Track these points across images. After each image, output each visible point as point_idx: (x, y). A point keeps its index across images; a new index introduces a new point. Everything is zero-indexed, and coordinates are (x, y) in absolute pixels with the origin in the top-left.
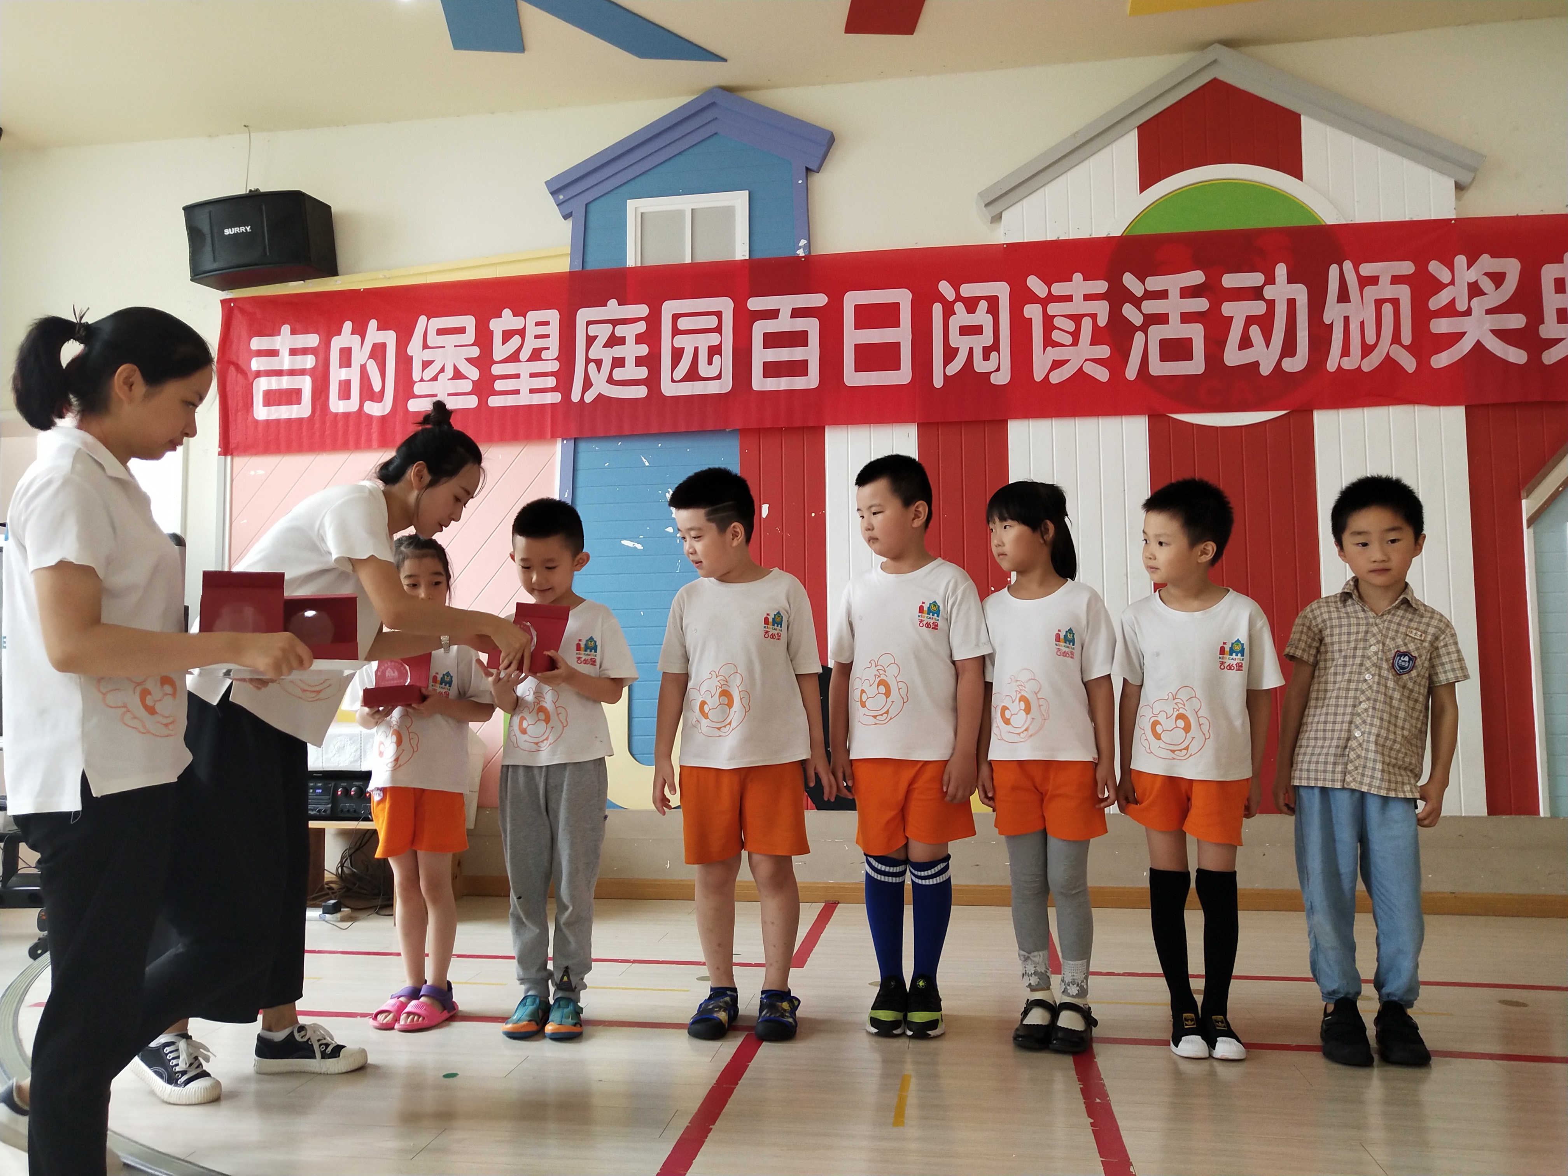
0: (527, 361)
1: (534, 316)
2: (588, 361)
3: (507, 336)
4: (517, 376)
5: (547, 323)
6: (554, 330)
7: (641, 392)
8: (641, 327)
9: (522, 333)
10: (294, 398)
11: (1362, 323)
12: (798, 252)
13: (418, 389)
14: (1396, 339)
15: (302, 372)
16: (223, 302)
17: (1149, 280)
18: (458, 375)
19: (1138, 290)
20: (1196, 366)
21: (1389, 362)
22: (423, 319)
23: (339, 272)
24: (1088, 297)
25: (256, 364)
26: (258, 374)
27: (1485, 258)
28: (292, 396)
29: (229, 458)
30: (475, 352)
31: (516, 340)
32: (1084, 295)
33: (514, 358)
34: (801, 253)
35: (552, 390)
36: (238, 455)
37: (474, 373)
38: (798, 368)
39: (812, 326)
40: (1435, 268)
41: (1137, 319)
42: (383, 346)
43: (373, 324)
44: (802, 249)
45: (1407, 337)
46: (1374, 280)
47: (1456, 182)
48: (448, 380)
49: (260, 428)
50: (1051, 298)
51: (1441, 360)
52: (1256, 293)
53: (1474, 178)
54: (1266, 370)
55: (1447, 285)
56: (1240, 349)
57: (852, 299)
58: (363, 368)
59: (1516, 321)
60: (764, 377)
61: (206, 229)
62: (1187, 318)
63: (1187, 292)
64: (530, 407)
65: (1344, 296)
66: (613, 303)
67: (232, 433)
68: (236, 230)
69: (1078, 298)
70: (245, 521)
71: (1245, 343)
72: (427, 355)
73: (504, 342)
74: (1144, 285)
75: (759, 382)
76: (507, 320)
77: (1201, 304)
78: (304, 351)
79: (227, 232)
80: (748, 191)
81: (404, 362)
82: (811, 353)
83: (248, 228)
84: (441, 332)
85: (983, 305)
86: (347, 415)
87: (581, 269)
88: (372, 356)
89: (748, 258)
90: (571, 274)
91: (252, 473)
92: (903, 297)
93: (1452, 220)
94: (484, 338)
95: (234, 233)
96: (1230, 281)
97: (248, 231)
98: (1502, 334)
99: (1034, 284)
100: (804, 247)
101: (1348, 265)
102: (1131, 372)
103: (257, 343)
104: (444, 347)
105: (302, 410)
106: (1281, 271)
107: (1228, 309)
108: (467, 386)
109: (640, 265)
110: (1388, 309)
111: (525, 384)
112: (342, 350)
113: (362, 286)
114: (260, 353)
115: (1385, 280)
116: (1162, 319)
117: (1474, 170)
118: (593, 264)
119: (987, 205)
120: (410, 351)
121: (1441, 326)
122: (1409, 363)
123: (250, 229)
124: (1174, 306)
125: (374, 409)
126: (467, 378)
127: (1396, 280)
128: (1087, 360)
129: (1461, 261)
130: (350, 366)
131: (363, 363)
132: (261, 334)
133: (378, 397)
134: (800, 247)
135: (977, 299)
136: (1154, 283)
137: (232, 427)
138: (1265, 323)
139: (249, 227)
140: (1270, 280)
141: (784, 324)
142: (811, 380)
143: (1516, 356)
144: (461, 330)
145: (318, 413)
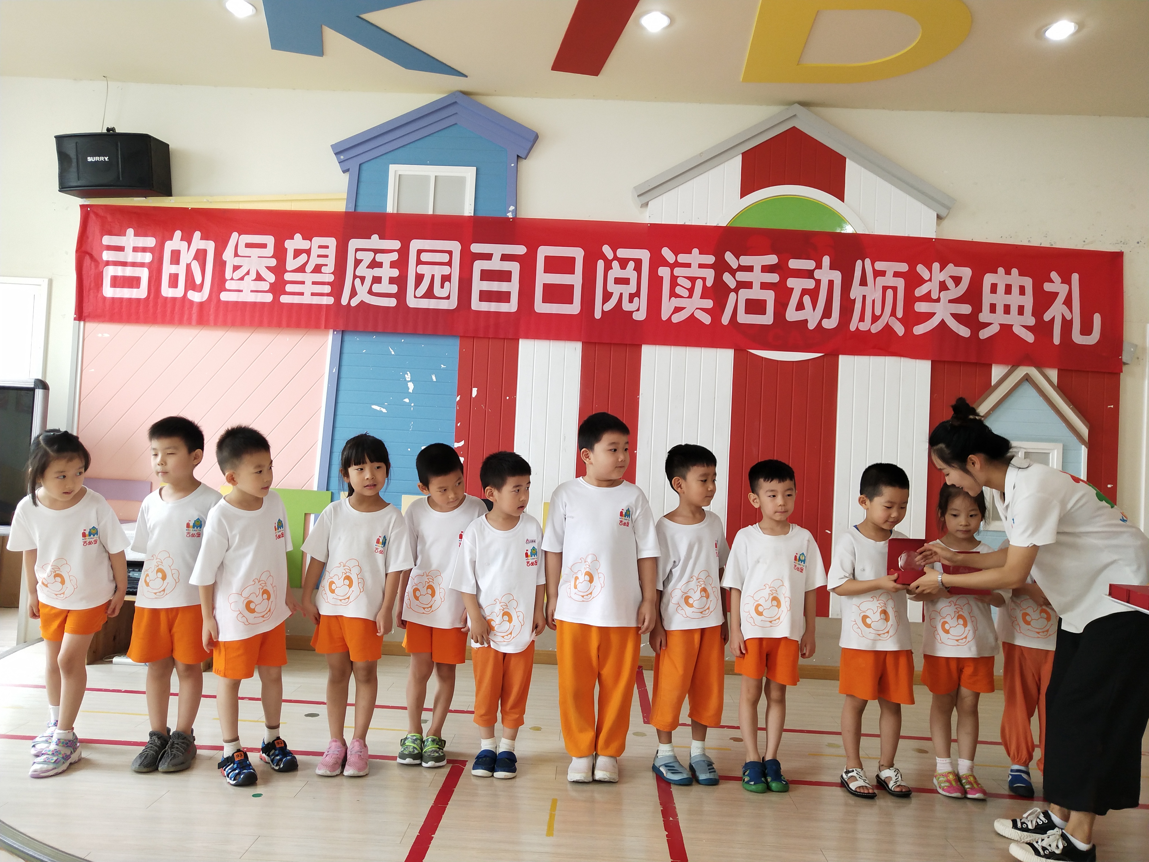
0: (311, 272)
1: (318, 241)
2: (355, 277)
3: (297, 253)
4: (303, 283)
5: (327, 247)
6: (332, 252)
7: (392, 302)
8: (395, 256)
9: (308, 252)
10: (135, 282)
11: (874, 301)
12: (508, 215)
13: (228, 285)
14: (893, 313)
15: (142, 265)
16: (82, 207)
17: (742, 258)
18: (259, 278)
19: (735, 266)
20: (767, 319)
21: (888, 328)
22: (235, 235)
23: (173, 195)
24: (701, 266)
25: (106, 256)
26: (108, 263)
27: (951, 265)
28: (133, 282)
29: (82, 323)
30: (273, 262)
31: (303, 257)
32: (699, 264)
33: (301, 269)
34: (510, 215)
35: (328, 295)
36: (89, 321)
37: (271, 278)
38: (504, 297)
39: (514, 268)
40: (921, 269)
41: (732, 284)
42: (205, 251)
43: (197, 235)
44: (511, 213)
45: (900, 314)
46: (883, 273)
47: (937, 215)
48: (252, 280)
49: (107, 303)
50: (677, 264)
51: (920, 330)
52: (809, 274)
53: (949, 212)
54: (811, 326)
55: (927, 281)
56: (796, 310)
57: (544, 252)
58: (189, 266)
59: (966, 309)
60: (480, 301)
61: (72, 154)
62: (764, 286)
63: (766, 269)
64: (310, 306)
65: (863, 282)
66: (375, 237)
67: (85, 305)
68: (97, 159)
69: (695, 265)
70: (93, 370)
71: (800, 307)
72: (237, 261)
73: (295, 258)
74: (738, 260)
75: (477, 305)
76: (297, 242)
77: (774, 278)
78: (144, 250)
79: (90, 159)
80: (475, 168)
81: (220, 265)
82: (513, 287)
83: (106, 159)
84: (248, 245)
85: (631, 265)
86: (174, 299)
87: (353, 211)
88: (196, 258)
89: (473, 215)
90: (346, 213)
91: (100, 335)
92: (578, 253)
93: (933, 239)
94: (280, 253)
95: (95, 161)
96: (794, 264)
97: (106, 160)
98: (956, 317)
99: (667, 253)
100: (512, 211)
101: (868, 261)
102: (725, 320)
103: (107, 240)
104: (250, 257)
105: (141, 293)
106: (826, 260)
107: (791, 282)
108: (265, 286)
109: (396, 212)
110: (890, 293)
111: (308, 289)
112: (173, 252)
113: (190, 206)
114: (110, 248)
115: (890, 274)
116: (748, 285)
117: (949, 208)
118: (363, 208)
119: (638, 196)
120: (225, 257)
121: (921, 307)
122: (900, 329)
123: (108, 159)
124: (757, 277)
125: (195, 297)
126: (266, 281)
127: (896, 274)
128: (697, 309)
129: (936, 266)
130: (178, 264)
131: (189, 262)
132: (110, 233)
133: (199, 288)
134: (510, 211)
135: (627, 260)
136: (746, 260)
137: (85, 300)
138: (814, 294)
139: (107, 157)
140: (819, 266)
141: (496, 264)
142: (512, 306)
143: (964, 332)
144: (264, 246)
145: (152, 296)
